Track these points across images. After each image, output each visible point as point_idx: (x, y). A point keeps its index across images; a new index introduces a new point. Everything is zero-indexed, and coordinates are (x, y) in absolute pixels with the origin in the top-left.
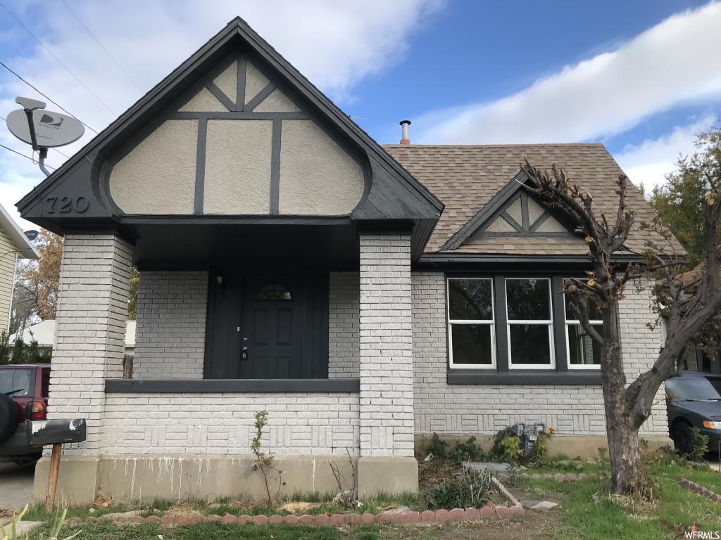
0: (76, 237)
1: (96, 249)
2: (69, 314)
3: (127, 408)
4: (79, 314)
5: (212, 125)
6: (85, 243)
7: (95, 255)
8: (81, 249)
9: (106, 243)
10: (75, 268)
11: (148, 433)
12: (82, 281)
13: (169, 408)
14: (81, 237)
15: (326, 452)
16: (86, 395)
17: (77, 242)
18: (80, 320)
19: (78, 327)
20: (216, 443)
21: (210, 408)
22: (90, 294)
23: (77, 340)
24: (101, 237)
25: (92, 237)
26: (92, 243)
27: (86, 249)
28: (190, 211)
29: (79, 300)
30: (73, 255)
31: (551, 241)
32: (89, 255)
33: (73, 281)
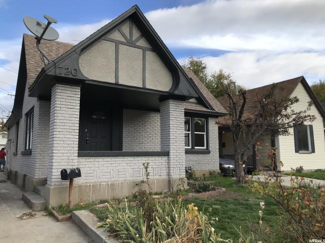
0: (63, 86)
1: (72, 93)
2: (61, 121)
3: (86, 163)
4: (66, 121)
5: (121, 46)
6: (67, 89)
7: (72, 95)
8: (66, 92)
9: (77, 90)
10: (63, 100)
11: (95, 173)
12: (67, 106)
13: (103, 163)
14: (65, 86)
15: (158, 177)
16: (71, 158)
17: (63, 88)
18: (66, 124)
19: (66, 127)
20: (121, 176)
21: (119, 162)
22: (70, 113)
23: (66, 133)
24: (74, 87)
25: (70, 87)
26: (70, 89)
27: (68, 92)
28: (113, 81)
29: (66, 116)
30: (62, 94)
31: (194, 105)
32: (69, 95)
33: (62, 106)
